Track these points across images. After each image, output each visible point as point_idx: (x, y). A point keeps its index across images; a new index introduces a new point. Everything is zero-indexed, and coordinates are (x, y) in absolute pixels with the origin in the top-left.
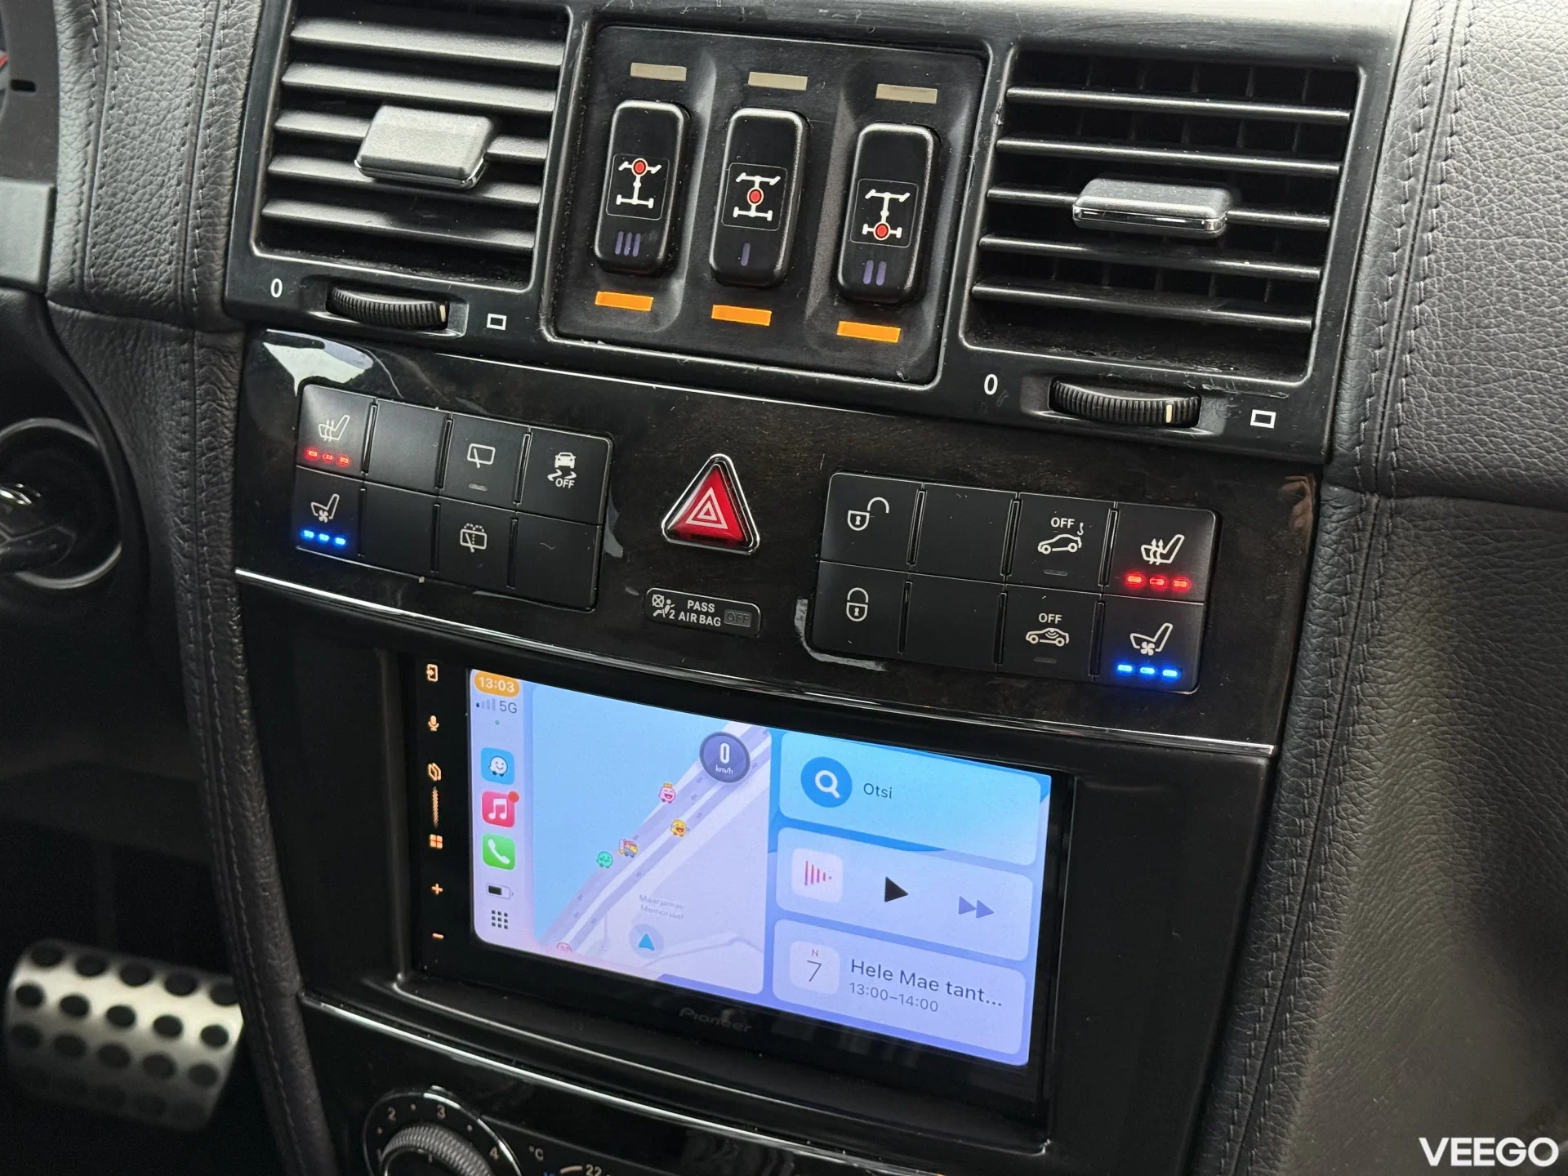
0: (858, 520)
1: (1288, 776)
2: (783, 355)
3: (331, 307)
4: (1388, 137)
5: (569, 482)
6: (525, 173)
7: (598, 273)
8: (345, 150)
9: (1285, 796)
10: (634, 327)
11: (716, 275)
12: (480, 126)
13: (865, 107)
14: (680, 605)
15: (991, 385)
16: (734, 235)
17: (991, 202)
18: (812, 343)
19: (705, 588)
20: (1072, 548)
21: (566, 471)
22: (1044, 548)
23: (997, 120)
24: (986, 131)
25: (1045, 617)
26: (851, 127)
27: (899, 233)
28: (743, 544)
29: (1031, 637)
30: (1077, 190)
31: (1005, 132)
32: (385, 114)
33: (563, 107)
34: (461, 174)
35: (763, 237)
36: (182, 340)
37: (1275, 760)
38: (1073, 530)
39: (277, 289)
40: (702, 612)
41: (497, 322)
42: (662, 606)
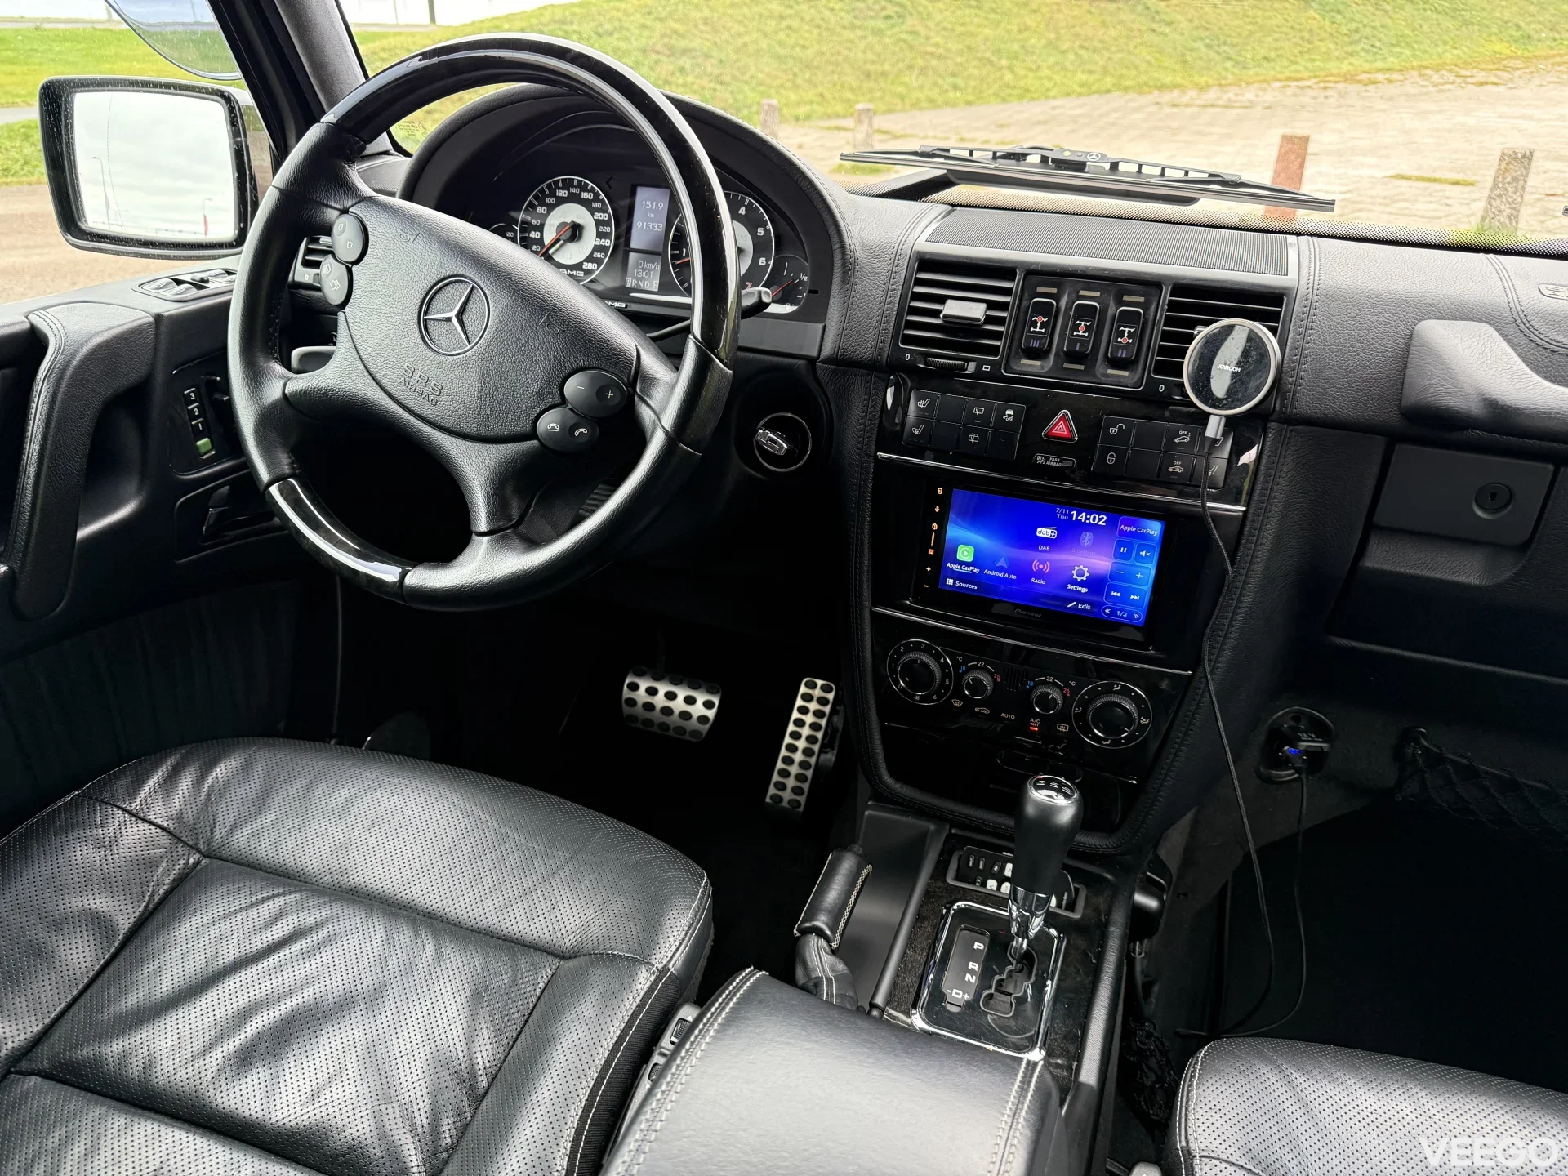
0: (1113, 431)
1: (1250, 517)
2: (1087, 379)
3: (925, 364)
4: (1294, 316)
5: (1011, 419)
6: (1000, 321)
7: (1021, 354)
8: (935, 314)
9: (1248, 523)
10: (1035, 370)
11: (1065, 353)
12: (983, 306)
13: (1121, 303)
14: (1047, 459)
15: (1162, 388)
16: (1073, 341)
17: (1163, 331)
18: (1098, 375)
19: (1056, 454)
20: (1186, 441)
21: (1010, 416)
22: (1177, 440)
23: (1166, 307)
24: (1162, 310)
25: (1175, 463)
26: (1114, 308)
27: (1130, 341)
28: (1072, 439)
29: (1170, 469)
30: (1193, 329)
31: (1168, 311)
32: (949, 302)
33: (1014, 300)
34: (979, 320)
35: (1083, 341)
36: (868, 375)
37: (1245, 513)
38: (1187, 435)
39: (908, 357)
40: (1055, 462)
41: (987, 368)
42: (1040, 459)
